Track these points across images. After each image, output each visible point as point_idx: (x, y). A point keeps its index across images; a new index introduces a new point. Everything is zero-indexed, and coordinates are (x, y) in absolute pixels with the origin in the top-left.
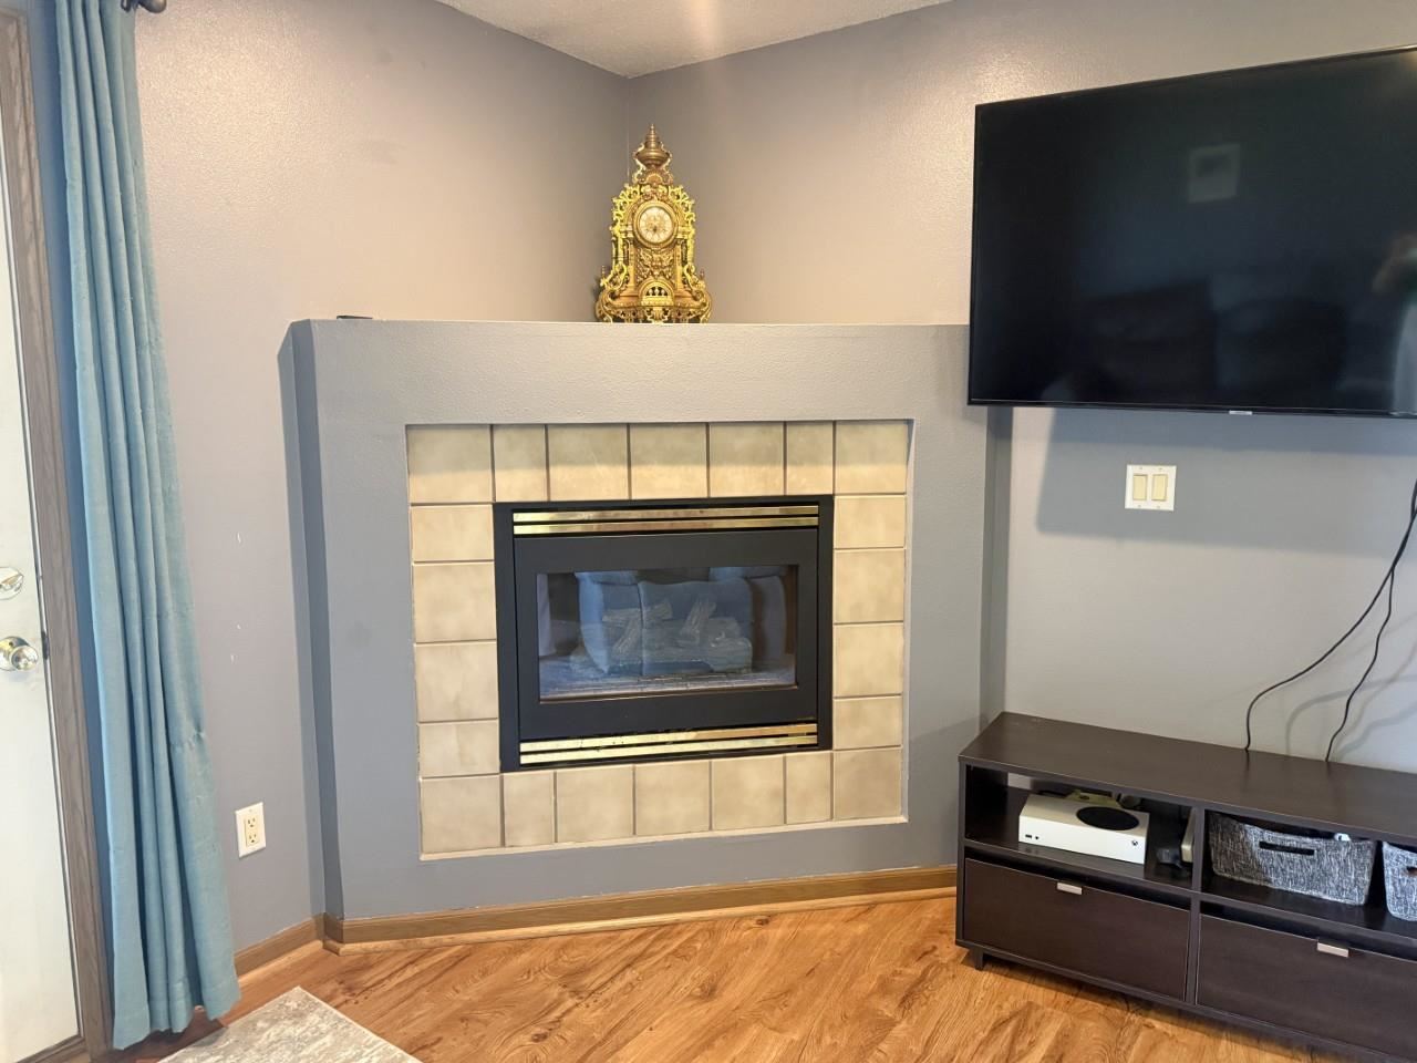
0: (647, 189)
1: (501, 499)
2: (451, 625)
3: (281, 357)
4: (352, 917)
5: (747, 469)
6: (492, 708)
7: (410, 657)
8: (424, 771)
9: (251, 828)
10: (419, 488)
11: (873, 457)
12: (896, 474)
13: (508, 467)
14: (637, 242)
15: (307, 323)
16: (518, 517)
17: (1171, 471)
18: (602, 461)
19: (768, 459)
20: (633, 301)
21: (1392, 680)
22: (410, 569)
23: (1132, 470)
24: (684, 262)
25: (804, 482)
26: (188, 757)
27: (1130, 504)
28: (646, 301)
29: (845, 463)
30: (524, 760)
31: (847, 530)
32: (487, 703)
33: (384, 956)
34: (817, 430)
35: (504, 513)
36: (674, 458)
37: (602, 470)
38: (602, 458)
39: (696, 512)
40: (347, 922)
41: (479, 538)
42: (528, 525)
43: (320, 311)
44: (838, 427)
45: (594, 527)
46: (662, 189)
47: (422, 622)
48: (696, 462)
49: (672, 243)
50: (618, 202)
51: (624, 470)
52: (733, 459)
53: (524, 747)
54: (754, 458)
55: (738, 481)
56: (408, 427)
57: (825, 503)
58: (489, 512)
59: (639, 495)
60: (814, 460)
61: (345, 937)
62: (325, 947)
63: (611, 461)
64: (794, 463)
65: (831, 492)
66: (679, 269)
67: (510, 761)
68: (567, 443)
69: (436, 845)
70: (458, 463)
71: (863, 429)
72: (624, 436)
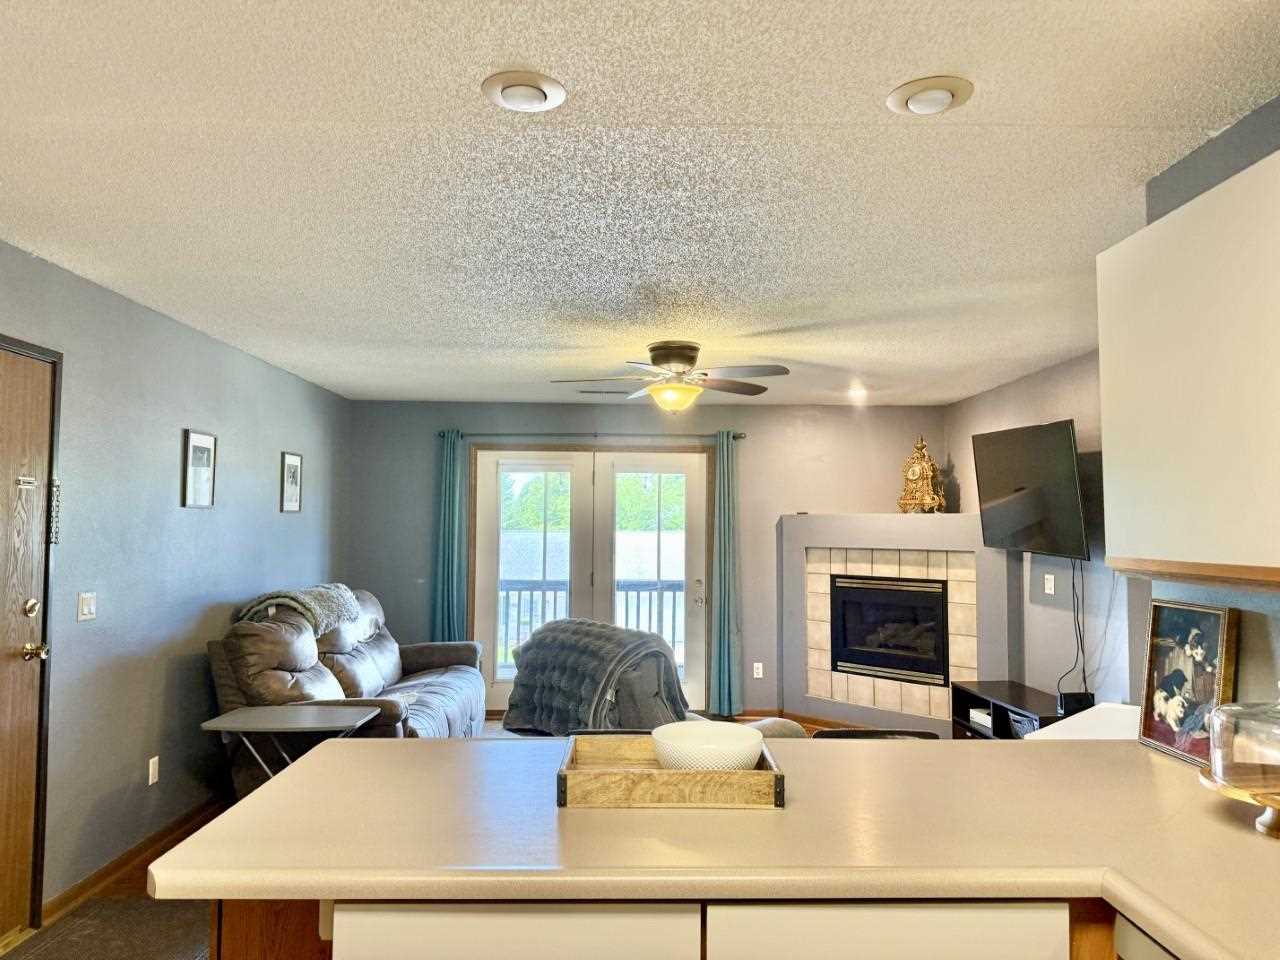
1: (833, 573)
2: (817, 615)
3: (777, 525)
5: (914, 568)
6: (829, 648)
7: (805, 624)
9: (758, 670)
10: (810, 568)
11: (964, 566)
12: (971, 574)
13: (835, 562)
16: (838, 580)
17: (1057, 577)
18: (863, 562)
19: (922, 564)
22: (806, 595)
23: (1046, 576)
25: (935, 574)
27: (1046, 591)
29: (952, 568)
30: (839, 668)
31: (953, 596)
32: (828, 645)
34: (940, 554)
35: (834, 578)
36: (887, 562)
37: (864, 565)
39: (895, 583)
41: (826, 586)
42: (840, 583)
44: (948, 554)
45: (861, 586)
47: (809, 613)
48: (894, 564)
51: (870, 566)
52: (908, 563)
53: (839, 664)
54: (917, 564)
55: (909, 572)
56: (806, 549)
57: (944, 583)
58: (829, 576)
59: (875, 575)
60: (939, 566)
63: (867, 562)
64: (932, 567)
65: (945, 579)
67: (834, 668)
68: (853, 555)
69: (813, 692)
70: (821, 560)
71: (958, 554)
72: (872, 553)
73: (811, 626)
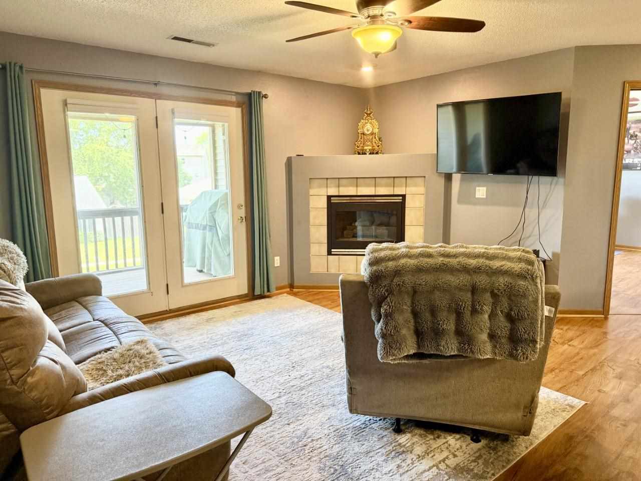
0: (367, 121)
1: (329, 194)
2: (317, 222)
3: (285, 164)
4: (296, 284)
5: (384, 188)
6: (326, 241)
7: (309, 228)
8: (311, 254)
9: (277, 261)
10: (312, 192)
11: (416, 186)
12: (422, 190)
13: (330, 187)
14: (363, 134)
15: (291, 157)
16: (332, 198)
17: (485, 189)
19: (390, 186)
20: (362, 148)
21: (530, 236)
22: (309, 210)
23: (477, 188)
24: (375, 138)
25: (398, 191)
26: (268, 241)
27: (477, 196)
28: (365, 148)
29: (409, 186)
30: (333, 253)
31: (409, 203)
32: (325, 240)
33: (302, 292)
34: (401, 179)
35: (329, 197)
36: (368, 185)
37: (351, 188)
38: (351, 186)
39: (372, 198)
40: (295, 285)
41: (324, 203)
42: (334, 200)
43: (293, 155)
44: (407, 179)
45: (349, 201)
46: (370, 121)
47: (311, 221)
48: (373, 186)
49: (372, 134)
50: (360, 124)
52: (381, 186)
53: (333, 250)
54: (387, 186)
55: (382, 191)
56: (310, 179)
57: (404, 196)
58: (326, 197)
59: (359, 194)
60: (401, 186)
61: (295, 287)
62: (290, 290)
63: (353, 186)
64: (396, 187)
65: (405, 194)
66: (374, 140)
67: (329, 253)
68: (343, 182)
69: (314, 270)
70: (320, 186)
71: (413, 179)
72: (356, 180)
73: (313, 230)
